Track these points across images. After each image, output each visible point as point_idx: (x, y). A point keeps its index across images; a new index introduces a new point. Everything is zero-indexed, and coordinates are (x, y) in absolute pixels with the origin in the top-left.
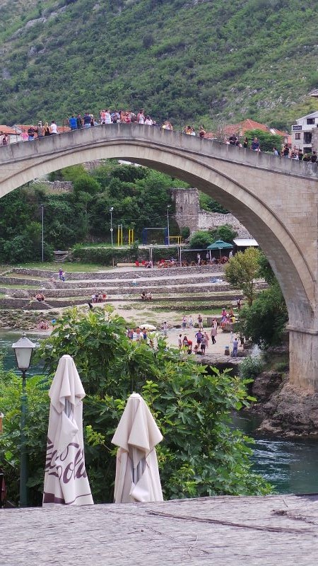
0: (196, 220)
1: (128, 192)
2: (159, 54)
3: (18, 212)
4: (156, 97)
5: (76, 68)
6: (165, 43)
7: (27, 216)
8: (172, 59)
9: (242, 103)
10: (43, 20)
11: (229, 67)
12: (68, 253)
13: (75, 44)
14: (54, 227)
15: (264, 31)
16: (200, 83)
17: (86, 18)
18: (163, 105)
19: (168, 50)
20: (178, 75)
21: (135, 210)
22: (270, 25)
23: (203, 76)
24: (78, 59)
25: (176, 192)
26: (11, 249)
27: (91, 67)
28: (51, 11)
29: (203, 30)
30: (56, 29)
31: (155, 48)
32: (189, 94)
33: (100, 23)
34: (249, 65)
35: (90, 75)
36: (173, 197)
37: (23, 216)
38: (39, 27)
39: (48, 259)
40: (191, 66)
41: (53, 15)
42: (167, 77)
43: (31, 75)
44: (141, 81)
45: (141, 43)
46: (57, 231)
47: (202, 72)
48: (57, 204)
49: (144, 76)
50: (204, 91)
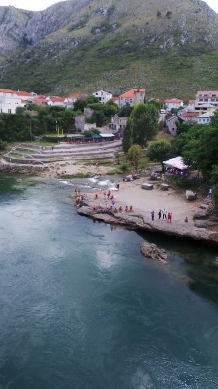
0: (84, 126)
1: (59, 116)
2: (36, 76)
3: (21, 122)
4: (37, 87)
5: (14, 78)
6: (36, 73)
7: (24, 124)
8: (39, 77)
9: (59, 90)
10: (4, 66)
11: (54, 80)
12: (41, 137)
13: (13, 73)
14: (35, 128)
15: (62, 72)
16: (48, 84)
17: (15, 66)
18: (39, 89)
19: (38, 75)
20: (42, 81)
21: (62, 122)
22: (63, 71)
23: (48, 82)
24: (14, 76)
25: (75, 116)
26: (20, 136)
27: (18, 78)
28: (6, 64)
29: (46, 71)
30: (8, 68)
31: (34, 75)
32: (45, 86)
33: (19, 68)
34: (59, 80)
35: (18, 81)
36: (74, 118)
37: (22, 124)
38: (3, 68)
39: (33, 140)
40: (44, 79)
41: (7, 65)
42: (39, 82)
43: (3, 79)
44: (32, 82)
45: (30, 73)
46: (36, 129)
47: (48, 81)
48: (34, 119)
49: (33, 81)
50: (49, 86)
